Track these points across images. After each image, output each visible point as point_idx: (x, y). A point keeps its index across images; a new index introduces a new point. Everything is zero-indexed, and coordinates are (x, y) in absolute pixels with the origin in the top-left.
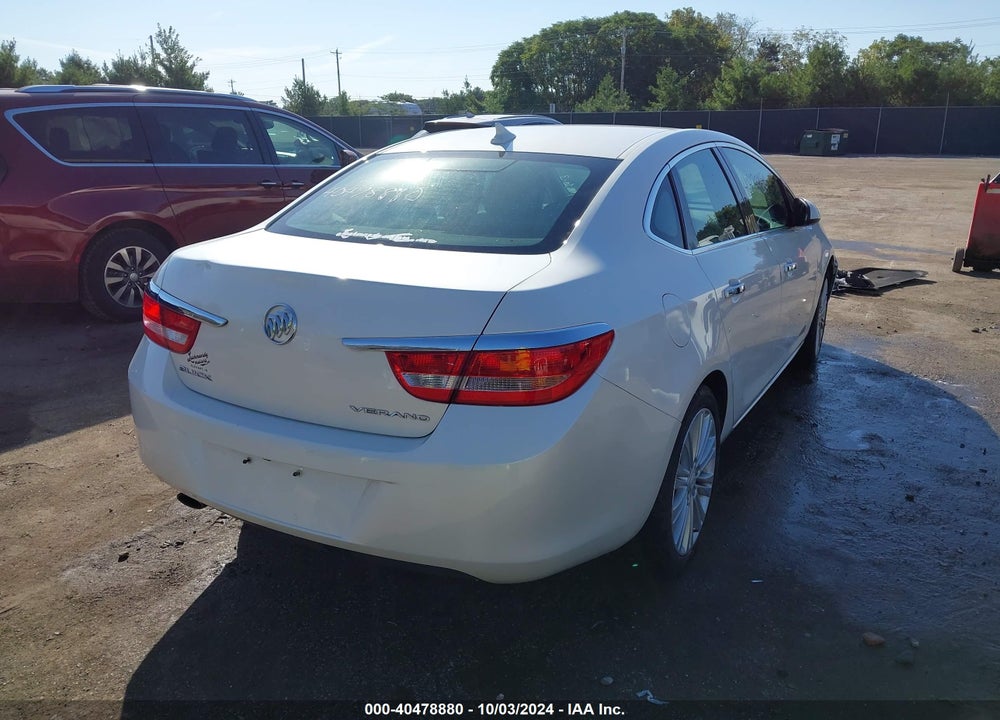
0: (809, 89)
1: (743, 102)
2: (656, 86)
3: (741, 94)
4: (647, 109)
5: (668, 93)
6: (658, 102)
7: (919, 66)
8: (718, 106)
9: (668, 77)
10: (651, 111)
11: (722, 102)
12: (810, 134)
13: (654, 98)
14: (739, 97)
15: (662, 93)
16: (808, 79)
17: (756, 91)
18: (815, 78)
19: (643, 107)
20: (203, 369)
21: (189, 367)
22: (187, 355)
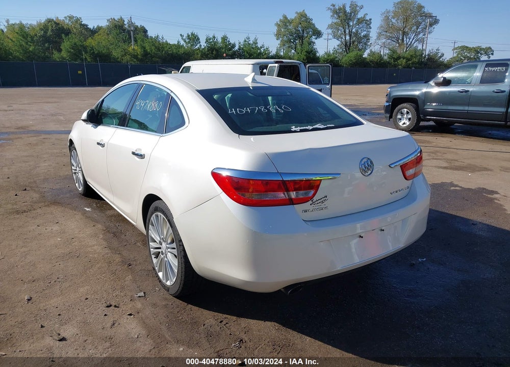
20: (323, 206)
21: (311, 208)
22: (310, 202)
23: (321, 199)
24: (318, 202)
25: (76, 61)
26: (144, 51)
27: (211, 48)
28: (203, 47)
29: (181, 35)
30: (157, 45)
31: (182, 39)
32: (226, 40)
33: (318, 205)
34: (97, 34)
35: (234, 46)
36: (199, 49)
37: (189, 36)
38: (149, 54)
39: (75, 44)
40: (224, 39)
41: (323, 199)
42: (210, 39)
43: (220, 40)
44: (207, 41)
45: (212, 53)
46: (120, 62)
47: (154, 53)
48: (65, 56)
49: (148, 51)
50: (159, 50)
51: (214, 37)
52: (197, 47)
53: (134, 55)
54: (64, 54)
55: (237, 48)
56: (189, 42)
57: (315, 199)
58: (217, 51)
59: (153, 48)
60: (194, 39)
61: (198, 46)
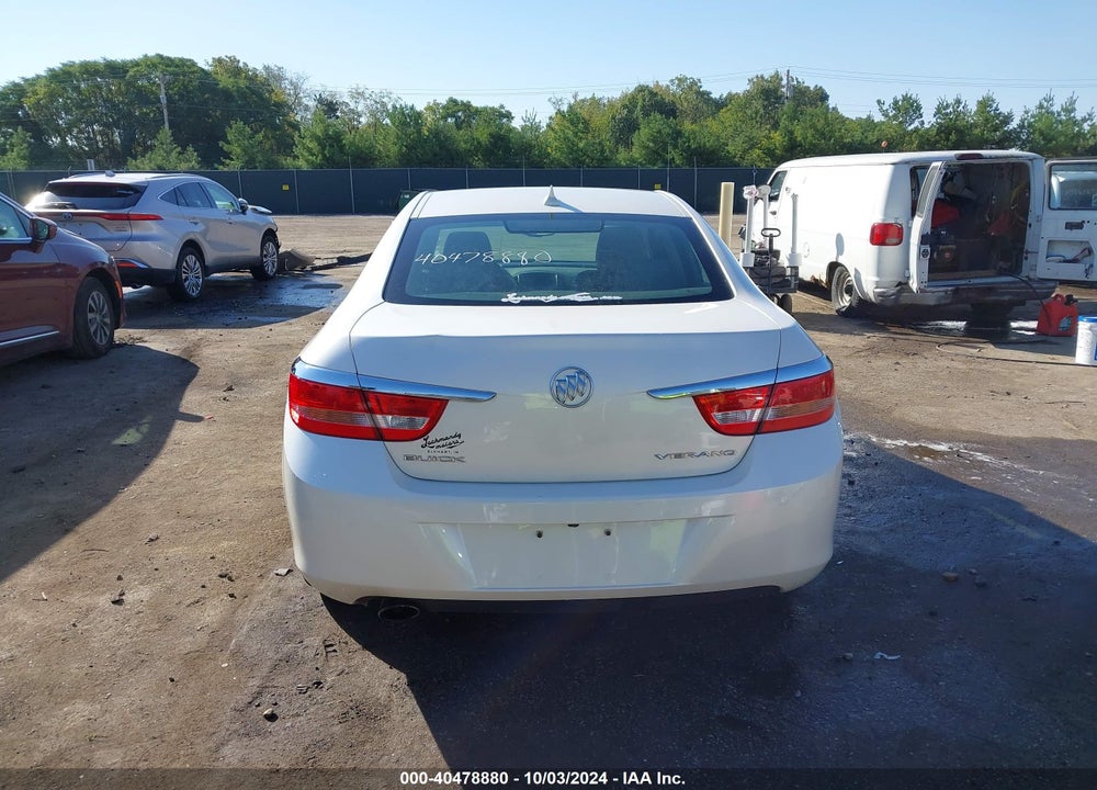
0: (396, 149)
1: (328, 161)
2: (228, 143)
3: (326, 152)
4: (221, 167)
5: (244, 150)
6: (232, 159)
7: (493, 129)
8: (302, 164)
9: (241, 133)
10: (226, 169)
11: (307, 161)
12: (407, 194)
13: (227, 156)
14: (324, 156)
15: (236, 149)
16: (392, 138)
17: (342, 148)
18: (398, 138)
19: (216, 165)
20: (451, 453)
21: (425, 453)
22: (421, 441)
23: (447, 438)
24: (441, 443)
25: (654, 165)
26: (790, 140)
27: (947, 128)
28: (927, 126)
29: (879, 102)
30: (819, 126)
31: (881, 109)
32: (991, 106)
33: (439, 449)
34: (724, 110)
35: (1008, 119)
36: (916, 130)
37: (896, 102)
38: (801, 145)
39: (659, 132)
40: (985, 104)
41: (451, 440)
42: (948, 106)
43: (973, 107)
44: (938, 111)
45: (948, 139)
46: (737, 165)
47: (811, 143)
48: (637, 156)
49: (799, 139)
50: (823, 134)
51: (958, 102)
52: (912, 127)
53: (768, 149)
54: (637, 153)
55: (1014, 125)
56: (895, 117)
57: (432, 436)
58: (960, 132)
59: (810, 132)
60: (909, 107)
61: (916, 123)
